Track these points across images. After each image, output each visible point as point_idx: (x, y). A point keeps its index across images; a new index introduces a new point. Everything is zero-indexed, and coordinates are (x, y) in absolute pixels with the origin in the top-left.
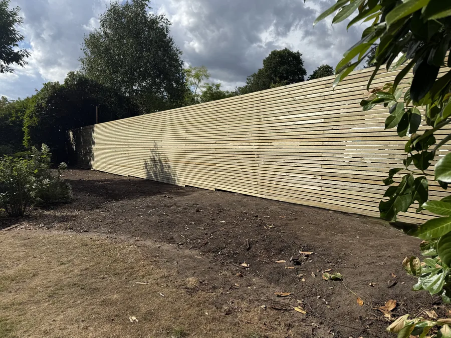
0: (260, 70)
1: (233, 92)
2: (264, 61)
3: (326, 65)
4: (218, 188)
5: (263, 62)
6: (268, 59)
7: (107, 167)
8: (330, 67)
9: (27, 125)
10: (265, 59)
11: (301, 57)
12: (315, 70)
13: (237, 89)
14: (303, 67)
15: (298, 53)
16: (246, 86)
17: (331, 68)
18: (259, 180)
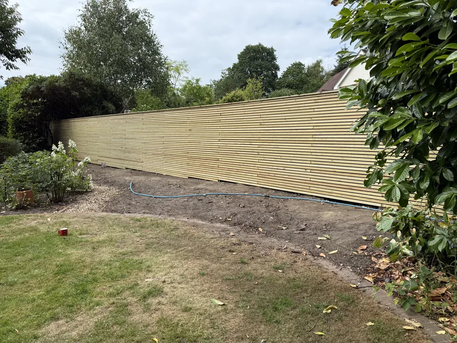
0: (235, 64)
1: (208, 85)
2: (239, 55)
3: (299, 62)
4: (221, 179)
5: (237, 57)
6: (242, 53)
7: (100, 160)
8: (302, 65)
9: (11, 117)
10: (239, 54)
11: (275, 53)
12: (288, 67)
13: (212, 82)
14: (276, 63)
15: (272, 49)
16: (221, 80)
17: (304, 65)
18: (259, 173)
